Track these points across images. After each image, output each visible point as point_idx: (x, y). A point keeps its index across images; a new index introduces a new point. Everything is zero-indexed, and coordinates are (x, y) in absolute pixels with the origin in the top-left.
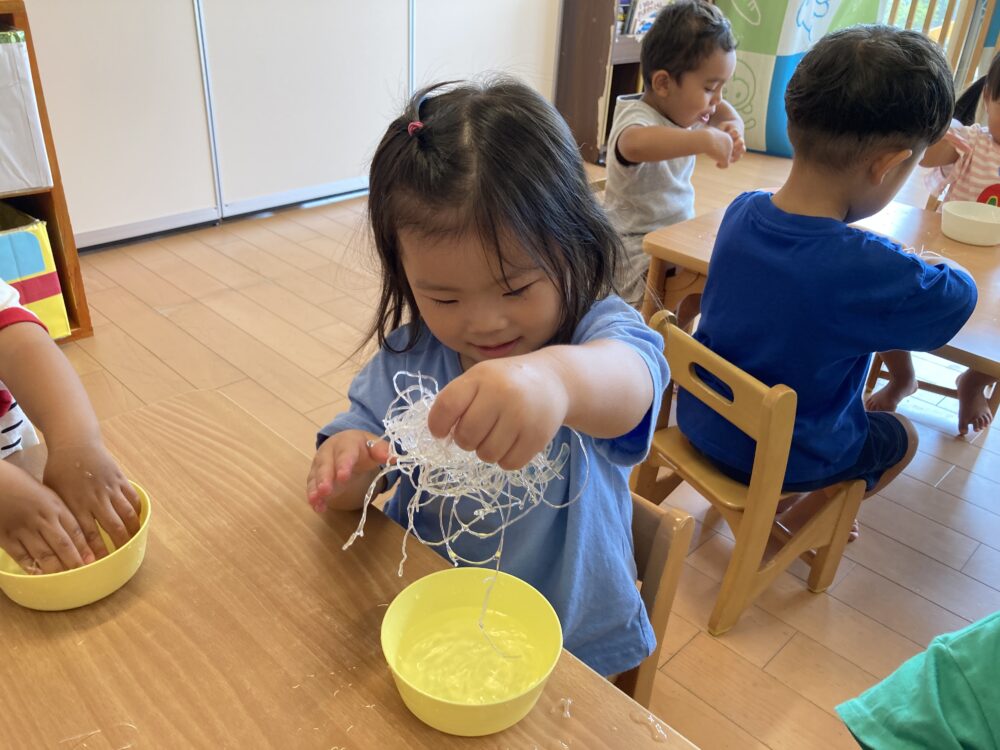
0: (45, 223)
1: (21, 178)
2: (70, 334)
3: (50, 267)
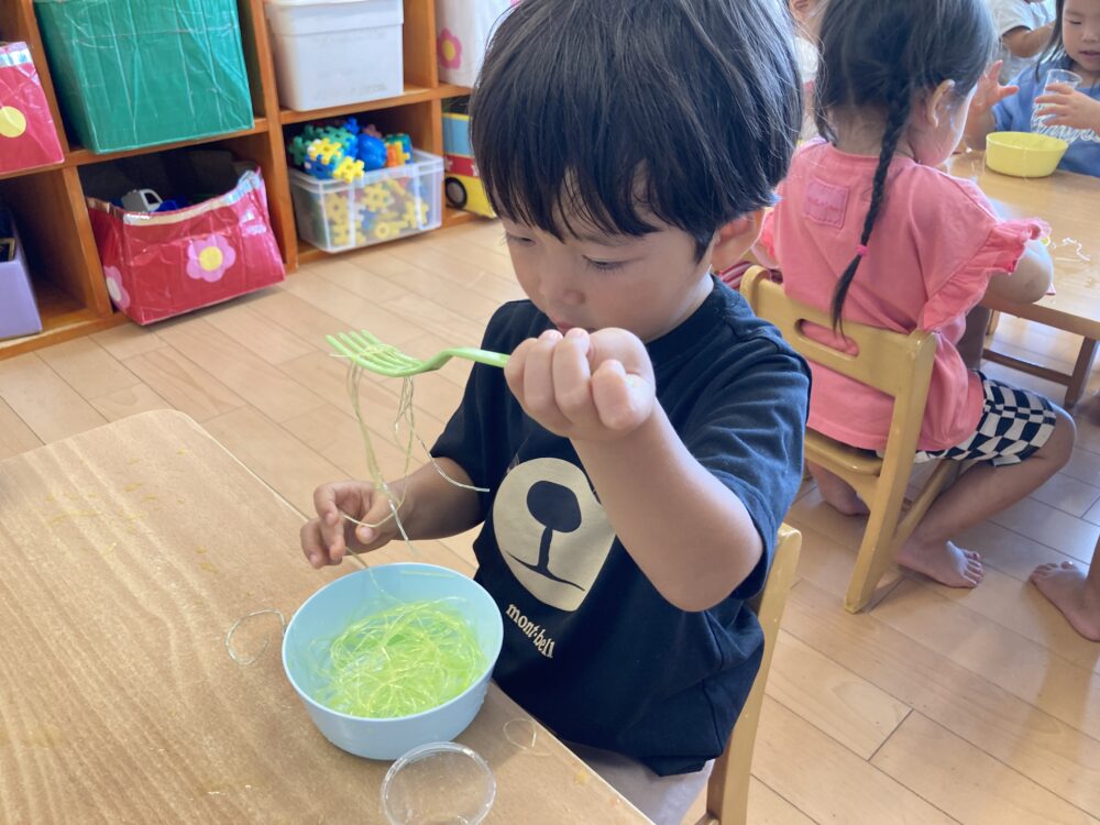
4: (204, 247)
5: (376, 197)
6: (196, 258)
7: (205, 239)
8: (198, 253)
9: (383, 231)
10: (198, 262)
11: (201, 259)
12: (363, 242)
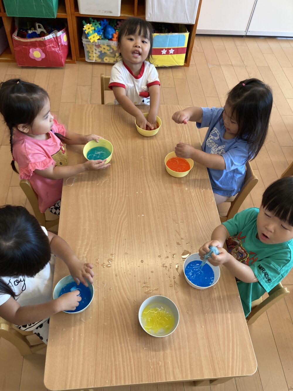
0: (189, 33)
1: (188, 20)
2: (183, 65)
3: (186, 46)
4: (35, 51)
5: (104, 49)
6: (32, 53)
7: (35, 48)
8: (33, 52)
9: (106, 60)
10: (33, 54)
11: (34, 54)
12: (99, 61)
